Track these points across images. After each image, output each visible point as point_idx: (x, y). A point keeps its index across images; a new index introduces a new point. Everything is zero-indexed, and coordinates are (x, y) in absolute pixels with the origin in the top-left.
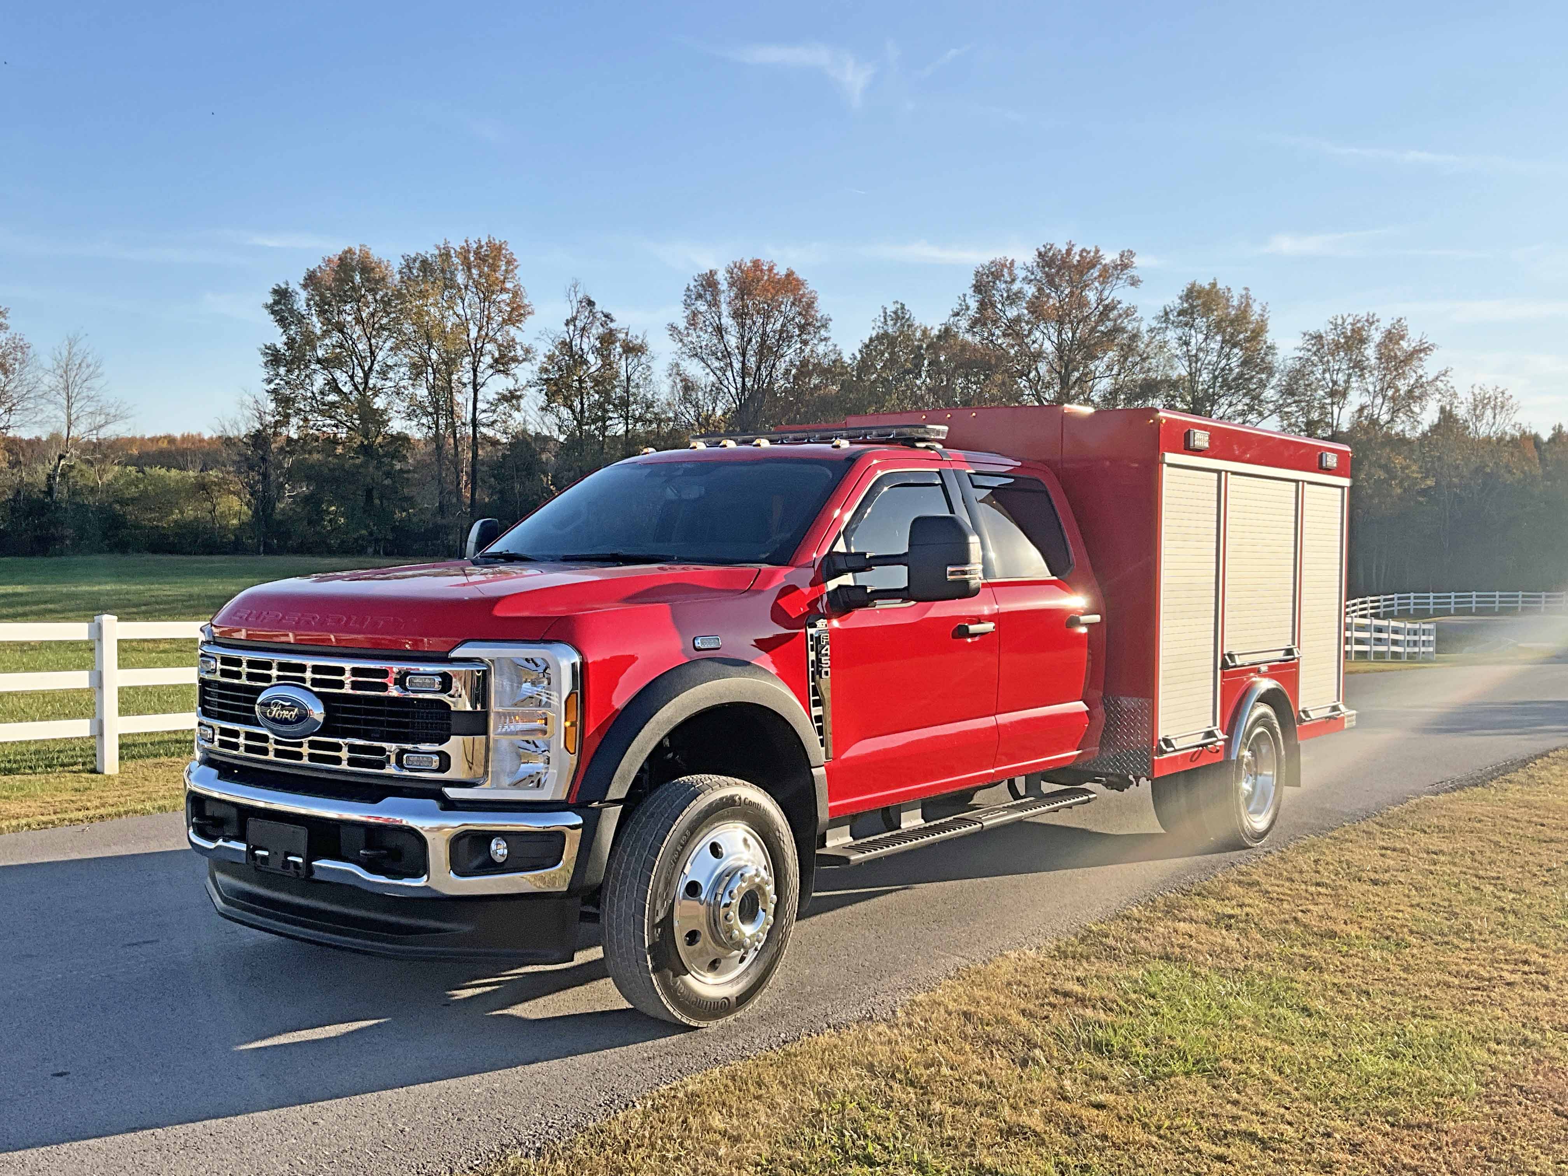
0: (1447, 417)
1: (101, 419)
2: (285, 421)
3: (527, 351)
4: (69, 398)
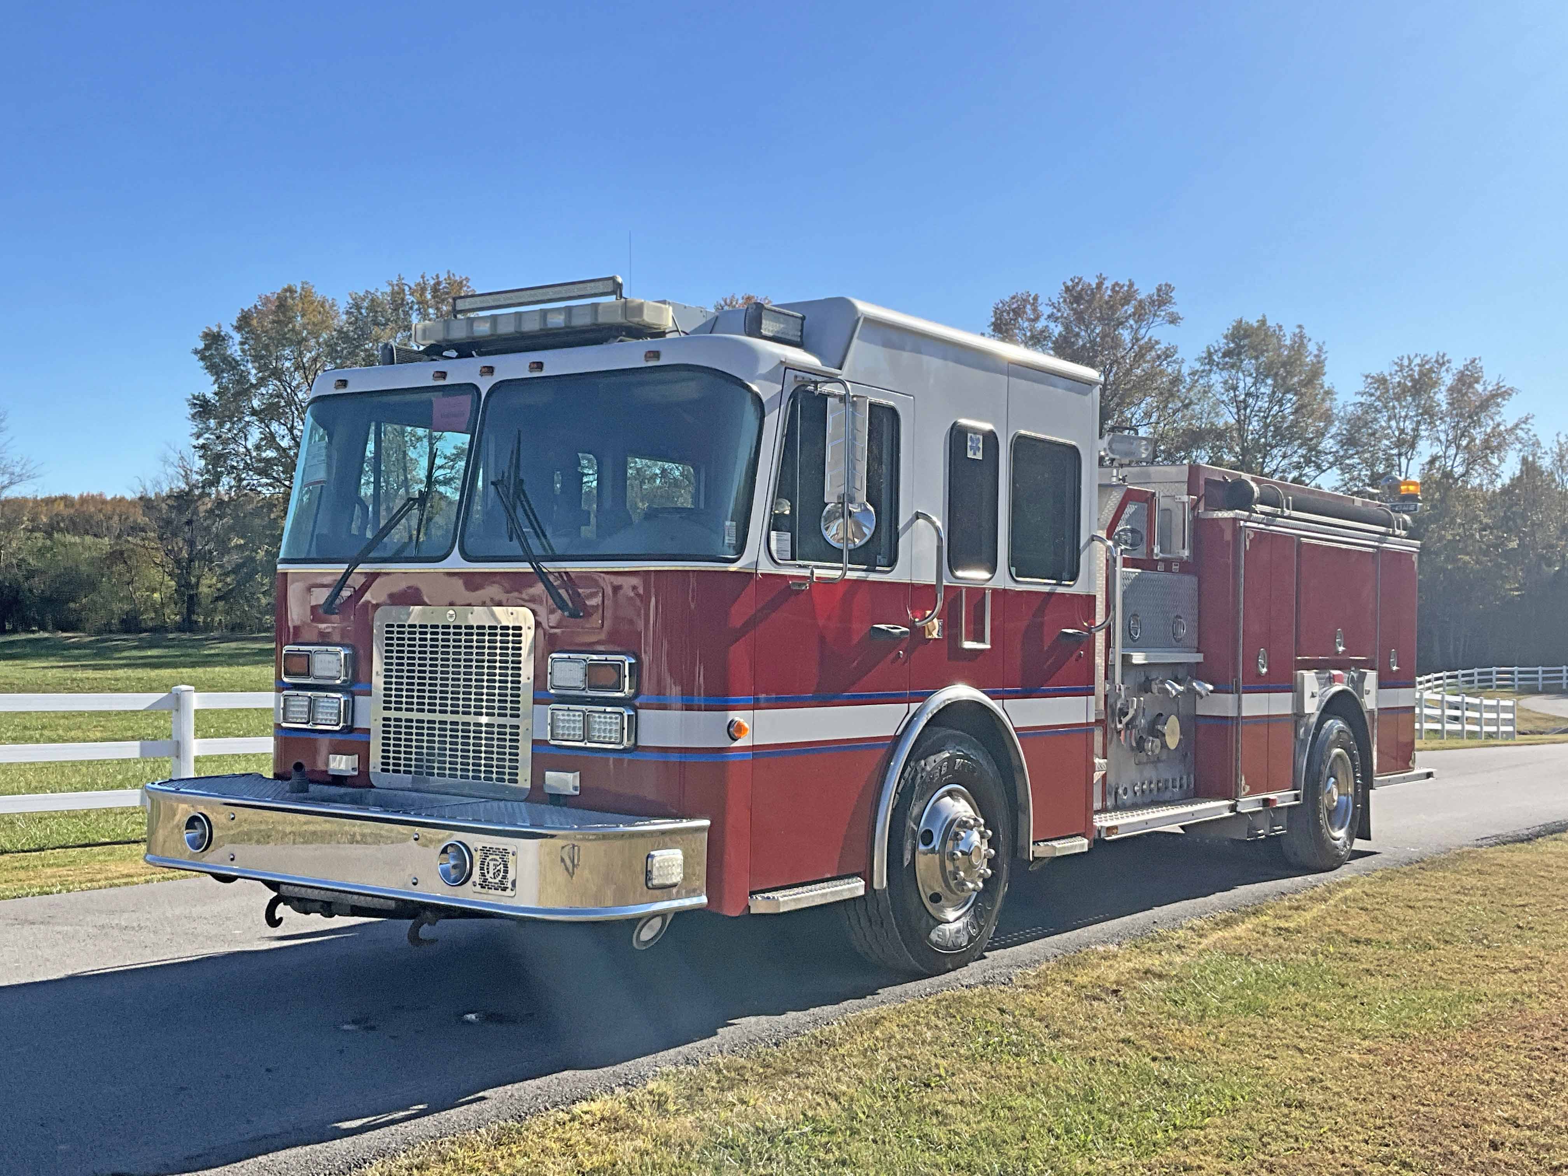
2: (215, 480)
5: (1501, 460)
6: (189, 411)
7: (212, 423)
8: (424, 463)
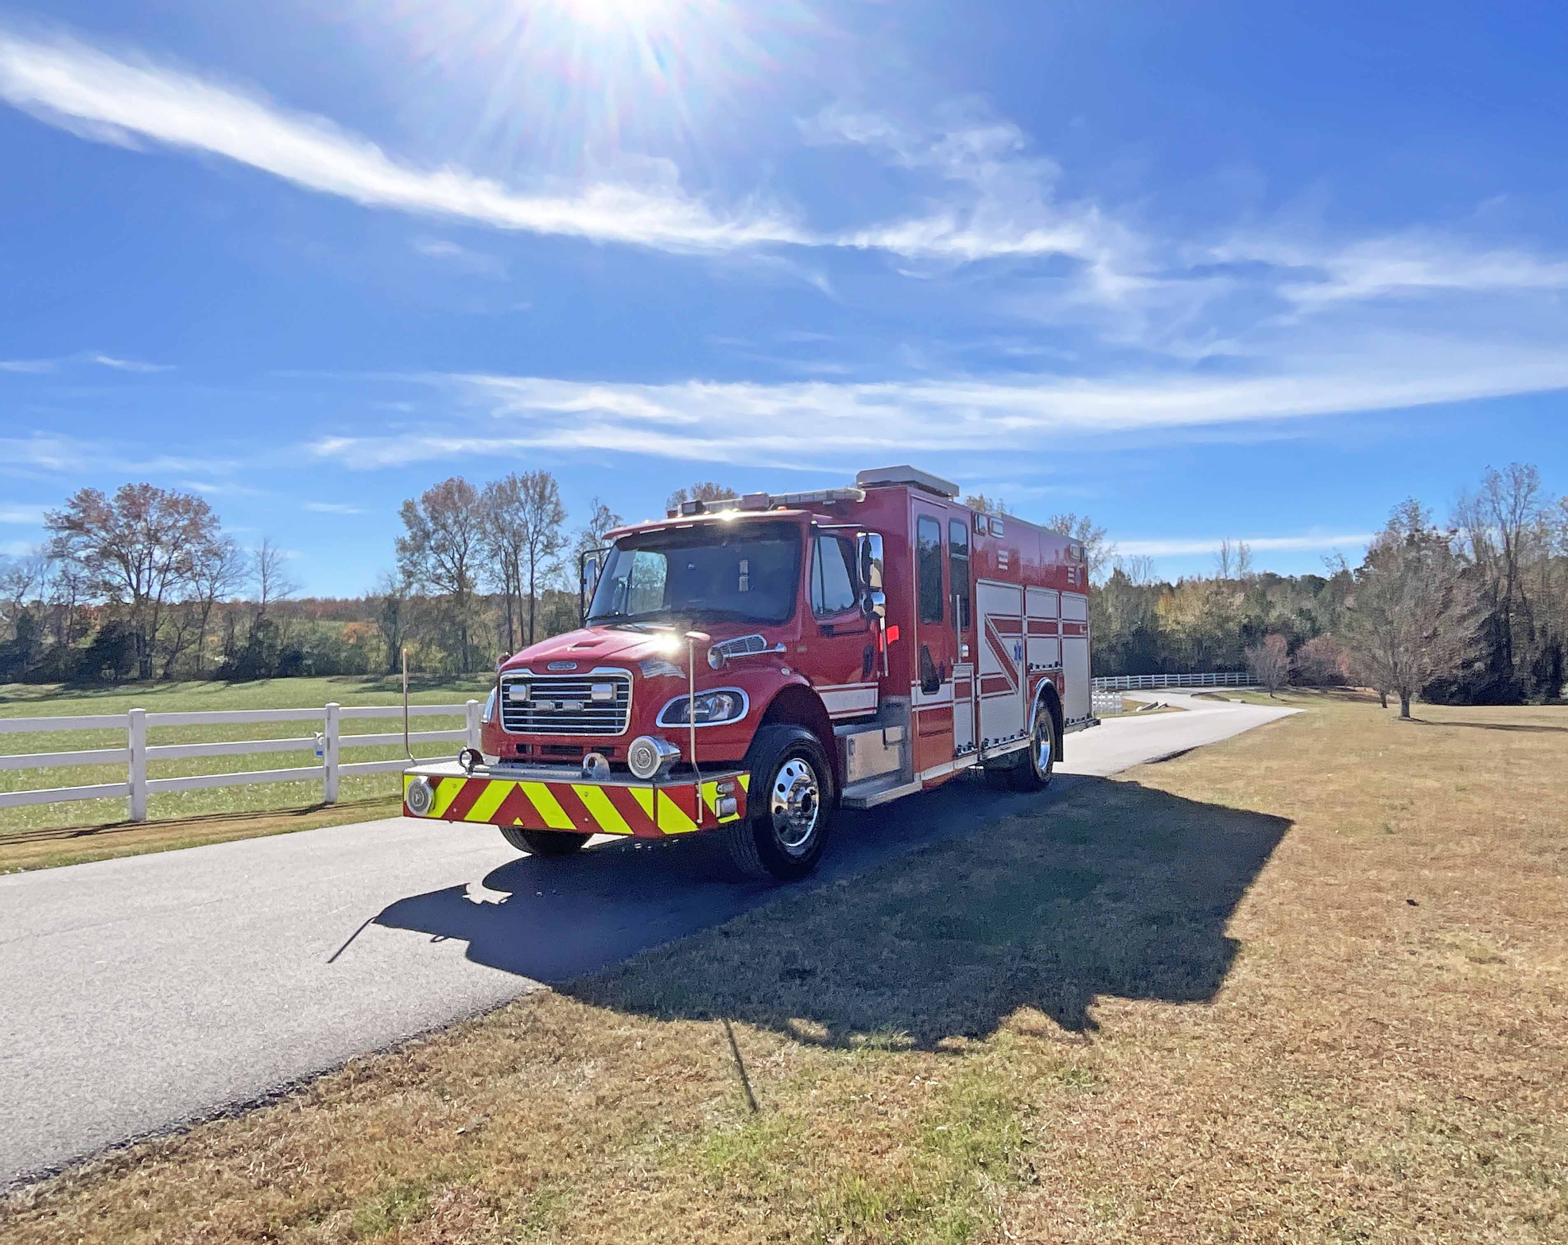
0: (1118, 573)
1: (286, 589)
2: (409, 585)
3: (565, 540)
4: (264, 575)
5: (1105, 568)
6: (395, 547)
7: (408, 554)
8: (529, 575)
